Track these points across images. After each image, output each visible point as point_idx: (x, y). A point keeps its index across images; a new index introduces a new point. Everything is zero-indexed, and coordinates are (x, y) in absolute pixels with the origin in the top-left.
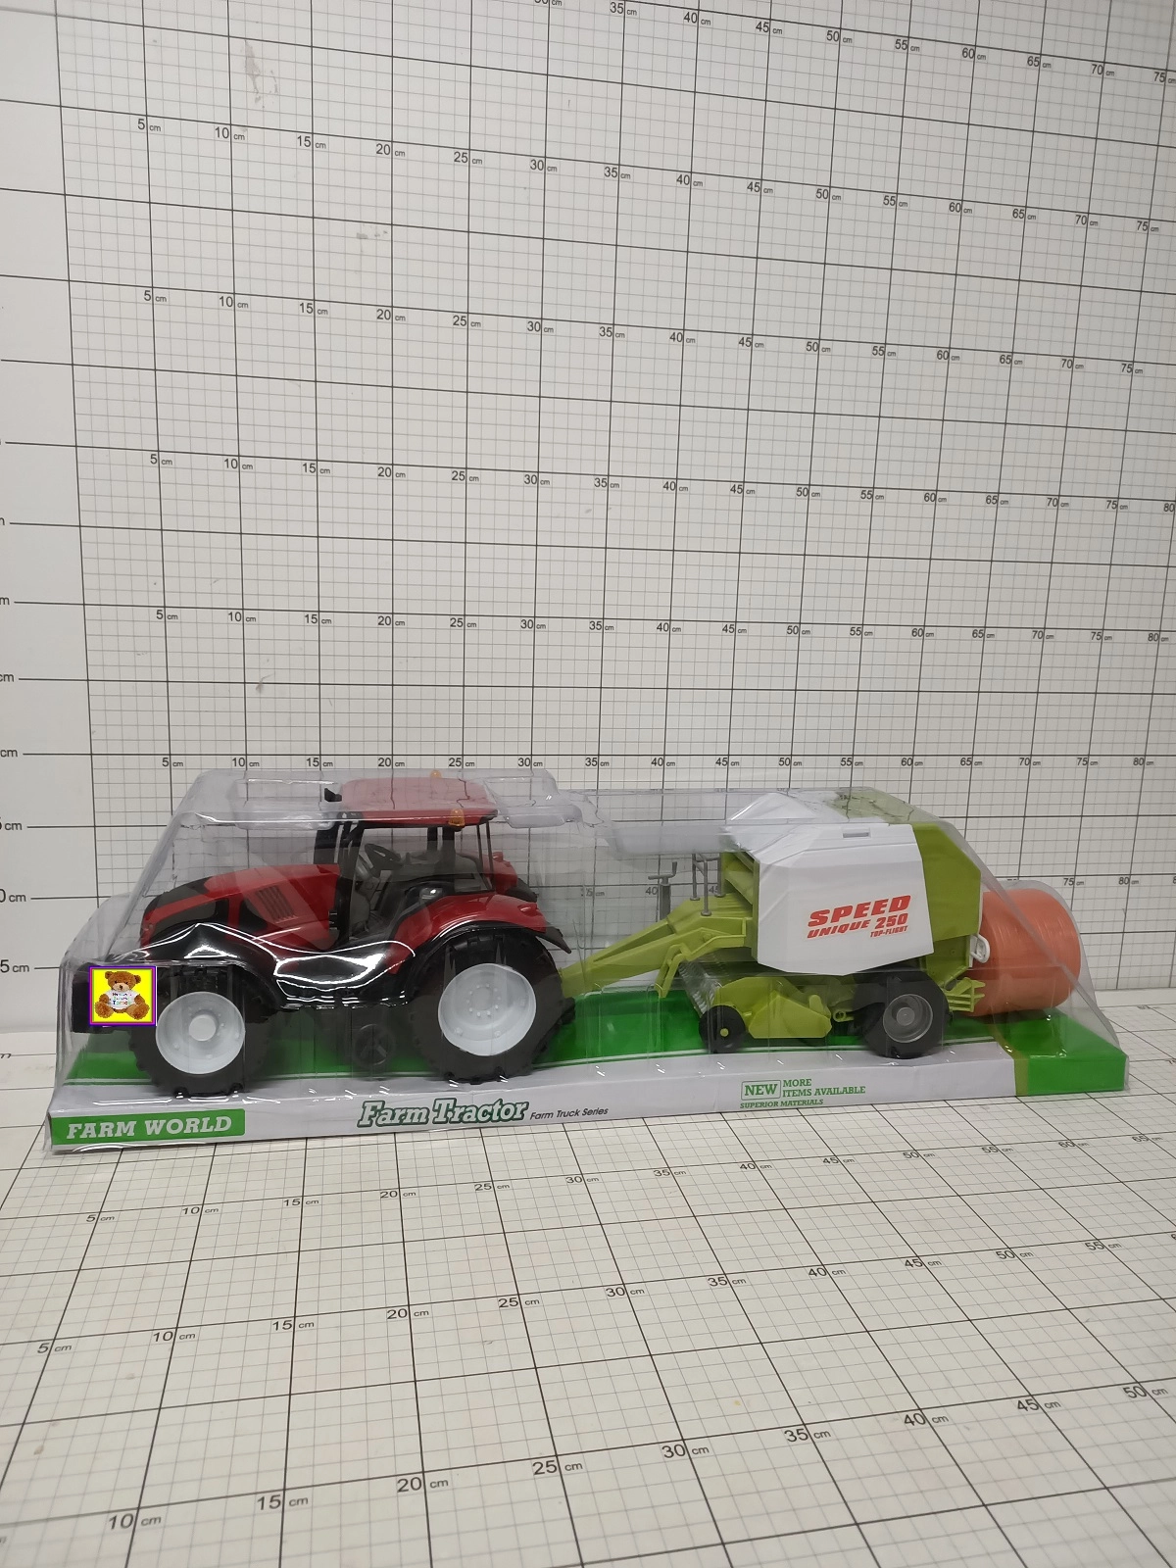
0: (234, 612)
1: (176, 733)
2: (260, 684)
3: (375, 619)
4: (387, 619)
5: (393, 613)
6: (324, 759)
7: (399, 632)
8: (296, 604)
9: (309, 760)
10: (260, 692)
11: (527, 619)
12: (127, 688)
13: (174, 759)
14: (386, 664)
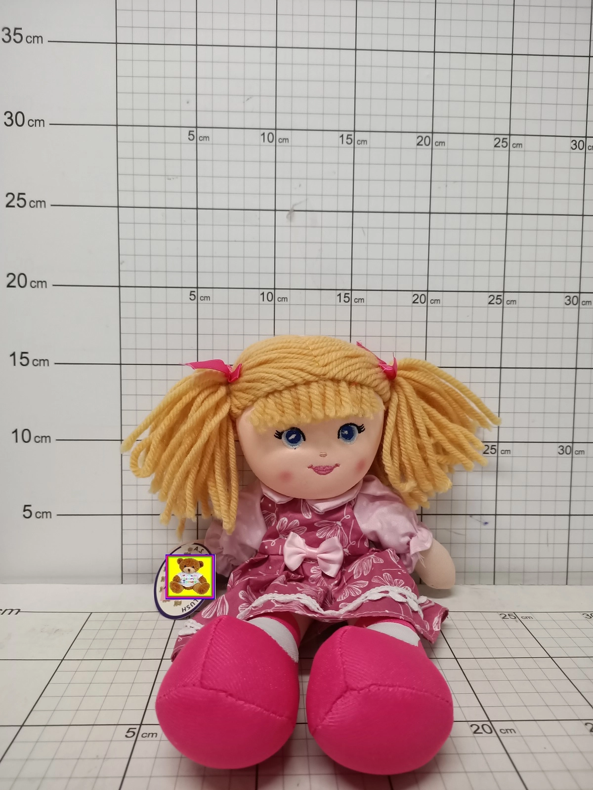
0: (267, 132)
1: (204, 265)
2: (292, 211)
3: (413, 139)
4: (426, 139)
5: (433, 133)
6: (355, 295)
7: (439, 153)
8: (330, 123)
9: (340, 295)
10: (291, 220)
11: (578, 140)
12: (157, 214)
13: (201, 292)
14: (424, 189)
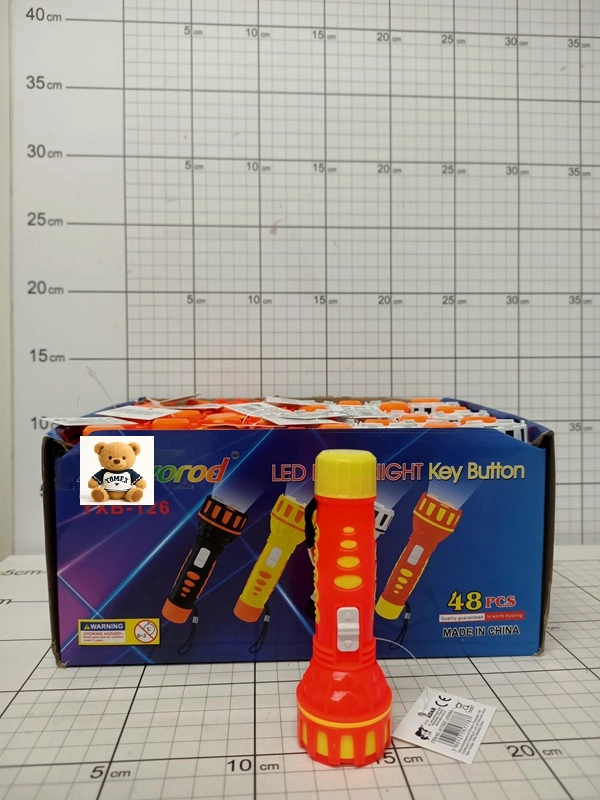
0: (252, 162)
1: (200, 272)
2: (274, 228)
3: (375, 167)
4: (386, 167)
5: (391, 162)
6: (330, 297)
7: (396, 178)
8: (306, 154)
9: (316, 297)
10: (274, 235)
11: (512, 166)
12: (159, 231)
13: (198, 297)
